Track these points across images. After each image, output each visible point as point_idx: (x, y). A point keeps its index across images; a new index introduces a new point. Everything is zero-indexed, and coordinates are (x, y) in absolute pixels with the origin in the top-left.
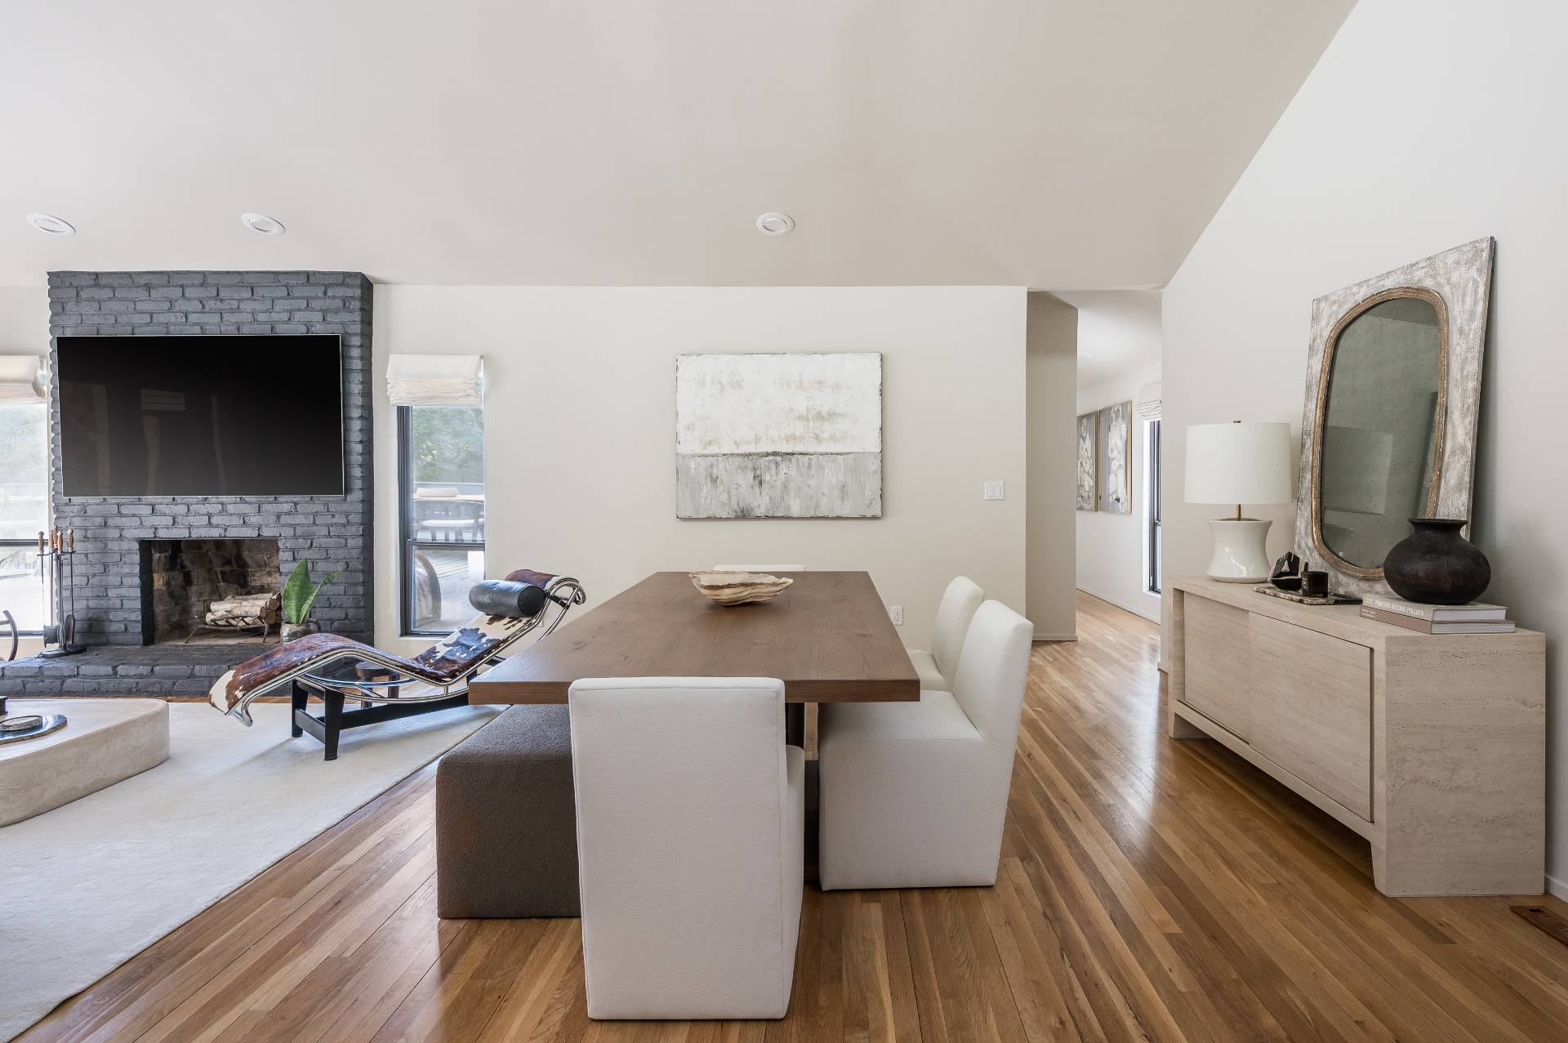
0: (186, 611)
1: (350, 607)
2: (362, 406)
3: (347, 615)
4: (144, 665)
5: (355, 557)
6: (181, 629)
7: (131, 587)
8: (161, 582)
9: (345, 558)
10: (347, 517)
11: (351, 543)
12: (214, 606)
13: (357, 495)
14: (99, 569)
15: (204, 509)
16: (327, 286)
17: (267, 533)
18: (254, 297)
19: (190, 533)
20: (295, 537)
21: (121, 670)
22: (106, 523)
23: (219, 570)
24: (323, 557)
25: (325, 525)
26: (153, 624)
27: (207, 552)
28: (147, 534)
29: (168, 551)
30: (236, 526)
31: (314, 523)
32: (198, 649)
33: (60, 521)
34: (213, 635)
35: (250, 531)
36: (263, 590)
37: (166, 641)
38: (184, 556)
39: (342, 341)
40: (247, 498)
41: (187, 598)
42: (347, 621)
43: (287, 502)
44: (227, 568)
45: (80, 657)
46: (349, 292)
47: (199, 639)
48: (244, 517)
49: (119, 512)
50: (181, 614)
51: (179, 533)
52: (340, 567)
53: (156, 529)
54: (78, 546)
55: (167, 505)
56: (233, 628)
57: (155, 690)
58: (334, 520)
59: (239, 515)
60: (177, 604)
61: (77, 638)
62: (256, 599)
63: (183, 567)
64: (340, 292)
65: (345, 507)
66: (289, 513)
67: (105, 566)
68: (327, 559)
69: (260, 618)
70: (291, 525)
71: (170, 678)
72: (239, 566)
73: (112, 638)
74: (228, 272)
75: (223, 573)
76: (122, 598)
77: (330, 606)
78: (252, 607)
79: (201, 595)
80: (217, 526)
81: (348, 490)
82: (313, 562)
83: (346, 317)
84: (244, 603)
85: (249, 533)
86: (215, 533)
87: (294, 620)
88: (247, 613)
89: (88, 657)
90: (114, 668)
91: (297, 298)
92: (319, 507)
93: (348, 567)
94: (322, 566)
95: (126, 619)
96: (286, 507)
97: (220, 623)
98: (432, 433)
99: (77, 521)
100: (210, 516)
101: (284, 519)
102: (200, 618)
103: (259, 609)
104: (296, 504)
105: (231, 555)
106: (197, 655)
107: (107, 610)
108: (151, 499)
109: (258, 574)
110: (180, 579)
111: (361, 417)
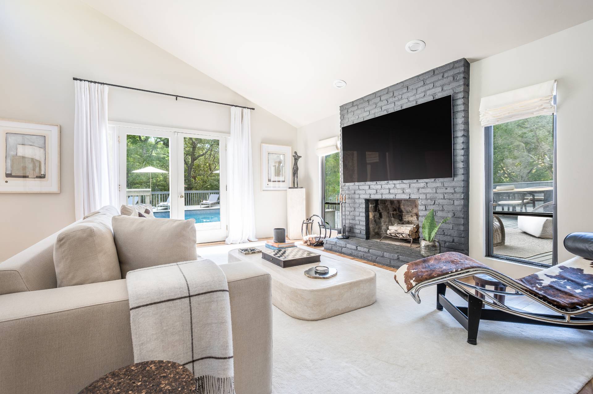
0: (380, 228)
1: (456, 237)
2: (464, 130)
3: (453, 240)
4: (366, 248)
5: (459, 210)
6: (378, 235)
7: (362, 216)
8: (372, 216)
9: (453, 211)
10: (454, 189)
11: (456, 203)
12: (390, 227)
13: (460, 177)
14: (353, 209)
15: (387, 187)
16: (443, 73)
17: (413, 197)
18: (409, 91)
19: (382, 197)
20: (427, 199)
21: (359, 248)
22: (355, 192)
23: (391, 213)
24: (441, 209)
25: (441, 193)
26: (369, 231)
27: (388, 205)
28: (367, 197)
29: (374, 204)
30: (400, 194)
31: (436, 192)
32: (385, 244)
33: (342, 192)
34: (389, 239)
35: (406, 195)
36: (409, 223)
37: (373, 239)
38: (379, 206)
39: (453, 98)
40: (405, 181)
41: (380, 223)
42: (454, 243)
43: (422, 183)
44: (395, 213)
45: (347, 240)
46: (456, 71)
47: (385, 240)
48: (403, 189)
49: (359, 188)
50: (378, 229)
51: (378, 197)
52: (450, 215)
53: (370, 195)
54: (347, 201)
55: (374, 185)
56: (397, 238)
57: (370, 259)
58: (447, 191)
59: (401, 189)
60: (377, 225)
61: (347, 233)
62: (407, 226)
63: (379, 211)
64: (451, 73)
65: (453, 184)
66: (423, 188)
67: (355, 208)
68: (443, 210)
69: (409, 235)
70: (424, 193)
71: (375, 255)
72: (399, 212)
73: (356, 235)
74: (397, 84)
75: (393, 214)
76: (359, 221)
77: (444, 235)
78: (405, 230)
79: (385, 222)
80: (392, 194)
81: (455, 175)
82: (435, 212)
83: (455, 84)
84: (402, 228)
85: (406, 197)
86: (391, 197)
87: (427, 239)
88: (403, 232)
89: (349, 241)
90: (357, 247)
91: (429, 84)
92: (439, 184)
93: (454, 215)
94: (439, 214)
95: (360, 229)
96: (422, 185)
97: (393, 235)
98: (503, 159)
99: (347, 192)
100: (389, 189)
101: (421, 191)
102: (385, 231)
103: (409, 231)
104: (427, 183)
105: (396, 207)
106: (384, 247)
107: (355, 225)
108: (368, 183)
109: (407, 216)
110: (378, 215)
111: (464, 136)
